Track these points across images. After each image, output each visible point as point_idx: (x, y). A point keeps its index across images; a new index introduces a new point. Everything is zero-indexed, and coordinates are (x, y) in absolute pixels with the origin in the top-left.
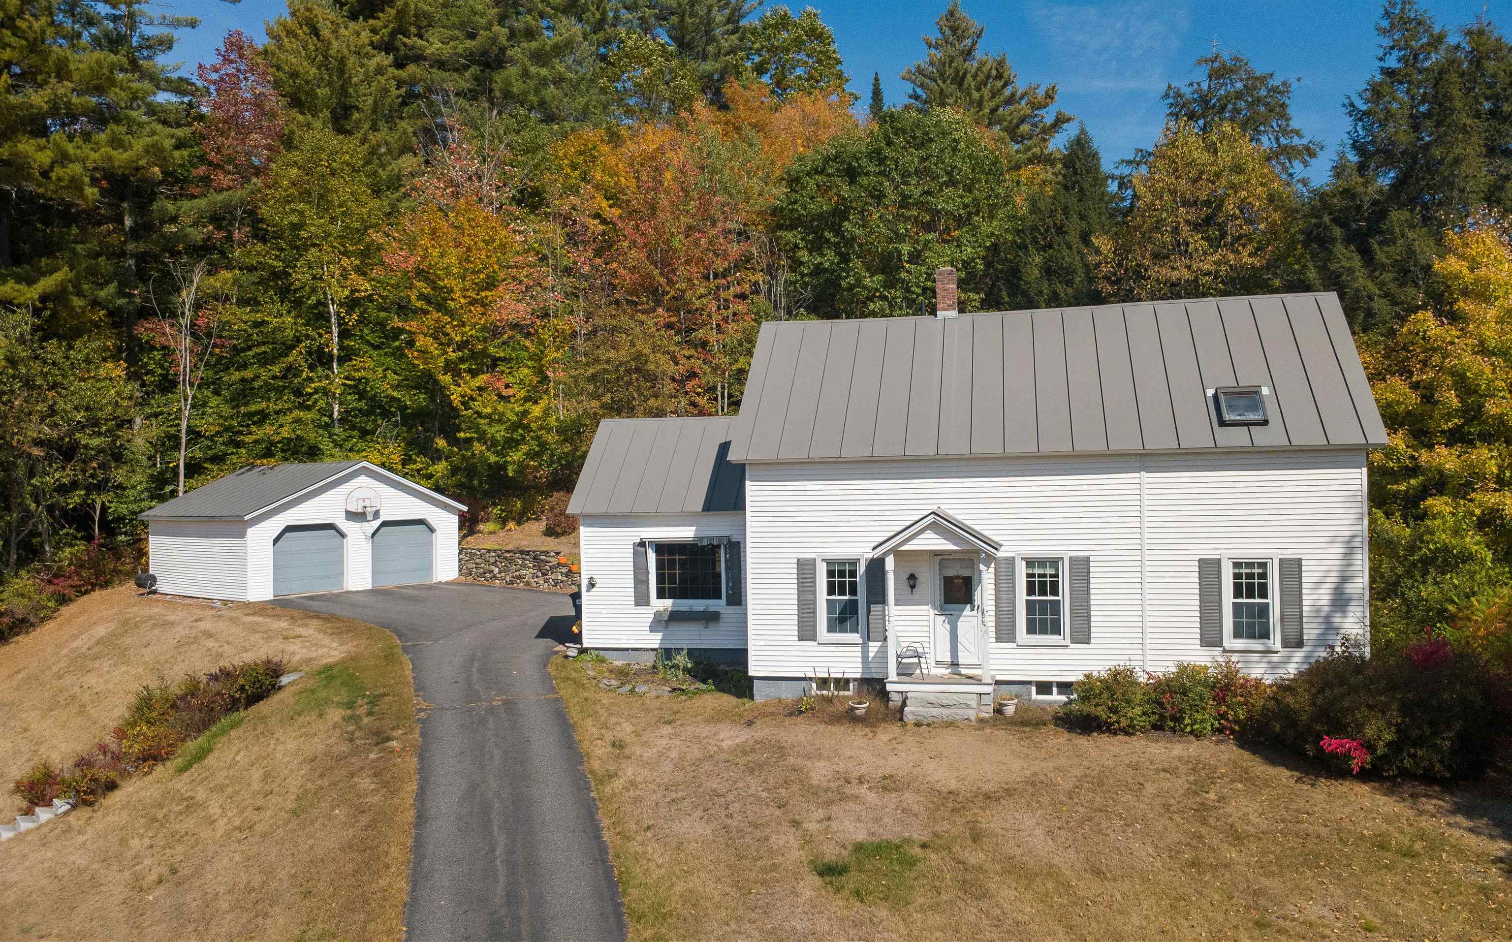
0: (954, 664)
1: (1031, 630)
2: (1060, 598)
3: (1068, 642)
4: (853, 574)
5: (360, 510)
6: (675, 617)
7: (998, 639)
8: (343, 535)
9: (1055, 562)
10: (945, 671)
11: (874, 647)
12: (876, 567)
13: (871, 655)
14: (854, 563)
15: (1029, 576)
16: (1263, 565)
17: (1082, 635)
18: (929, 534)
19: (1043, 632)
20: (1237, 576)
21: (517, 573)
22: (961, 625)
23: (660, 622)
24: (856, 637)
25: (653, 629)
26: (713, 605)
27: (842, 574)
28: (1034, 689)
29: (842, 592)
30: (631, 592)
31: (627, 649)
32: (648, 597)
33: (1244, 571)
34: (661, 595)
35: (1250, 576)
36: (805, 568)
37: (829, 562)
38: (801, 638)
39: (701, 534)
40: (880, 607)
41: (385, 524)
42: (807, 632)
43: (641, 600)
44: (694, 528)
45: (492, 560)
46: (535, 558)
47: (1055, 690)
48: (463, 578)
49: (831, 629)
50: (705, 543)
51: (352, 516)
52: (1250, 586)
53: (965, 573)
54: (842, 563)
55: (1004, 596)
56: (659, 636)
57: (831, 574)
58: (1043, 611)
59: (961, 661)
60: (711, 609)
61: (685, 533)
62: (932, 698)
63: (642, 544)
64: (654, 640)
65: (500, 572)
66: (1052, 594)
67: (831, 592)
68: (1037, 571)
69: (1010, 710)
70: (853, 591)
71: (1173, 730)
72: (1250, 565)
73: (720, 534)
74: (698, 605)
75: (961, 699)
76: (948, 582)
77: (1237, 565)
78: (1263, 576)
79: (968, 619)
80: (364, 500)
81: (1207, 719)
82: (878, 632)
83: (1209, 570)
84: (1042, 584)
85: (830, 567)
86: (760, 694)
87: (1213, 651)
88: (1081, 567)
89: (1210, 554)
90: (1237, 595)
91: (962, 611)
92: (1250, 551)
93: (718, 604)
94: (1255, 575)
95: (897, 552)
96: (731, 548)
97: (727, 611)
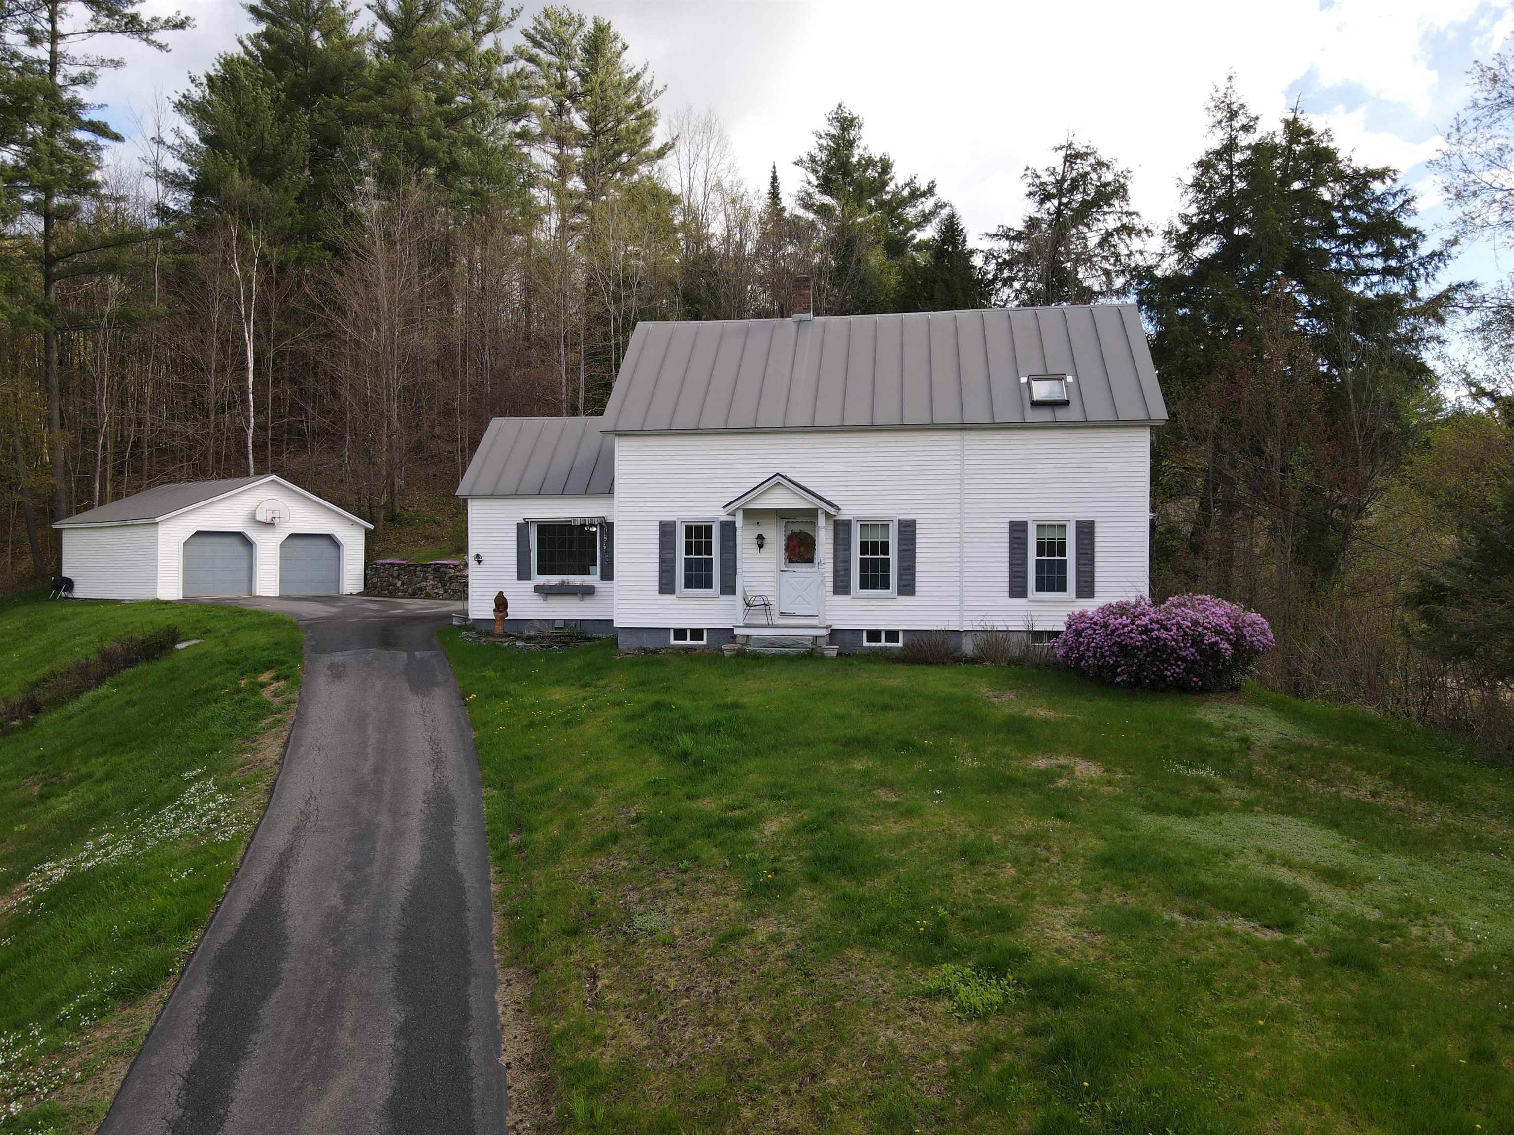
0: (796, 615)
1: (863, 584)
2: (889, 556)
3: (895, 594)
4: (708, 534)
5: (269, 521)
7: (836, 592)
8: (252, 544)
9: (885, 525)
11: (726, 600)
12: (729, 528)
14: (709, 524)
15: (863, 536)
16: (1062, 526)
17: (907, 587)
18: (774, 494)
19: (874, 587)
20: (1040, 536)
21: (419, 586)
24: (710, 592)
26: (589, 579)
27: (698, 535)
28: (865, 637)
29: (698, 552)
30: (515, 569)
32: (530, 573)
33: (1047, 532)
34: (541, 572)
35: (1051, 536)
36: (666, 531)
37: (688, 525)
38: (662, 592)
41: (293, 536)
42: (666, 588)
43: (524, 575)
45: (396, 573)
47: (883, 637)
48: (367, 590)
49: (687, 585)
51: (260, 525)
52: (1051, 545)
53: (807, 529)
54: (699, 528)
55: (841, 555)
57: (689, 536)
58: (875, 569)
59: (802, 612)
60: (588, 583)
61: (565, 514)
63: (525, 524)
64: (535, 612)
65: (403, 584)
66: (882, 553)
67: (688, 552)
68: (871, 533)
70: (708, 550)
72: (1051, 526)
73: (598, 514)
74: (575, 580)
75: (798, 640)
76: (791, 537)
77: (1040, 527)
78: (1062, 535)
79: (809, 577)
80: (273, 511)
82: (729, 588)
83: (1018, 530)
84: (875, 544)
85: (689, 530)
86: (624, 643)
87: (1019, 602)
88: (908, 529)
89: (1019, 517)
90: (1039, 554)
91: (801, 569)
92: (1051, 513)
93: (593, 579)
94: (1055, 535)
95: (744, 511)
96: (607, 528)
97: (600, 586)
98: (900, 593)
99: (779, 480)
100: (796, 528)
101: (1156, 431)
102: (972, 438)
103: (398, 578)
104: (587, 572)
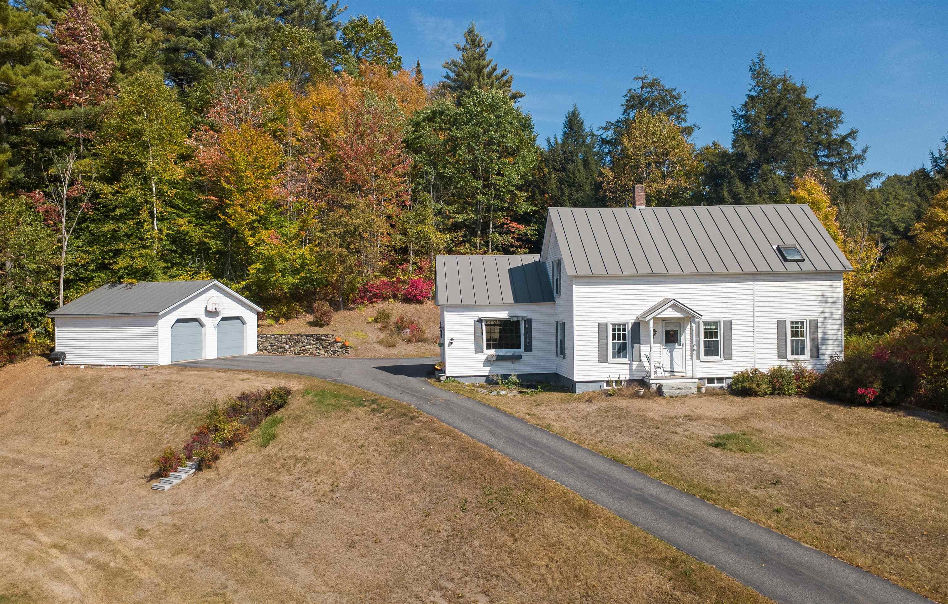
0: (672, 371)
1: (706, 355)
2: (718, 339)
3: (722, 359)
4: (624, 330)
5: (214, 310)
6: (499, 358)
7: (692, 359)
8: (202, 325)
9: (716, 323)
10: (668, 375)
11: (635, 364)
12: (636, 326)
13: (634, 368)
14: (624, 325)
15: (705, 329)
16: (803, 323)
17: (729, 356)
18: (670, 310)
19: (711, 355)
20: (792, 328)
21: (304, 348)
22: (675, 353)
23: (488, 362)
24: (626, 360)
25: (485, 365)
26: (517, 352)
27: (619, 330)
28: (706, 381)
29: (619, 339)
30: (473, 346)
31: (470, 376)
32: (483, 349)
33: (795, 325)
34: (488, 347)
35: (797, 328)
36: (602, 327)
37: (613, 325)
38: (600, 361)
39: (513, 315)
40: (638, 345)
41: (224, 319)
42: (603, 359)
43: (479, 350)
44: (507, 312)
45: (284, 341)
46: (318, 339)
47: (716, 381)
48: (260, 353)
49: (614, 357)
50: (515, 320)
51: (209, 313)
52: (797, 332)
53: (675, 329)
54: (619, 325)
56: (488, 369)
57: (614, 330)
58: (711, 346)
59: (675, 370)
60: (516, 354)
61: (503, 315)
62: (674, 385)
63: (480, 321)
64: (486, 371)
65: (290, 348)
66: (715, 338)
67: (614, 339)
68: (708, 327)
69: (703, 390)
70: (624, 338)
71: (779, 394)
72: (797, 323)
73: (522, 315)
74: (510, 352)
75: (687, 385)
76: (667, 333)
77: (792, 323)
78: (803, 327)
79: (678, 351)
80: (215, 304)
81: (793, 387)
82: (636, 358)
83: (781, 325)
84: (711, 333)
85: (614, 327)
86: (578, 389)
87: (783, 359)
88: (728, 325)
89: (781, 318)
90: (792, 336)
91: (673, 347)
92: (798, 317)
93: (520, 351)
94: (799, 327)
95: (654, 318)
96: (528, 322)
97: (525, 355)
98: (725, 358)
99: (677, 306)
100: (671, 327)
102: (758, 278)
103: (286, 344)
104: (514, 347)
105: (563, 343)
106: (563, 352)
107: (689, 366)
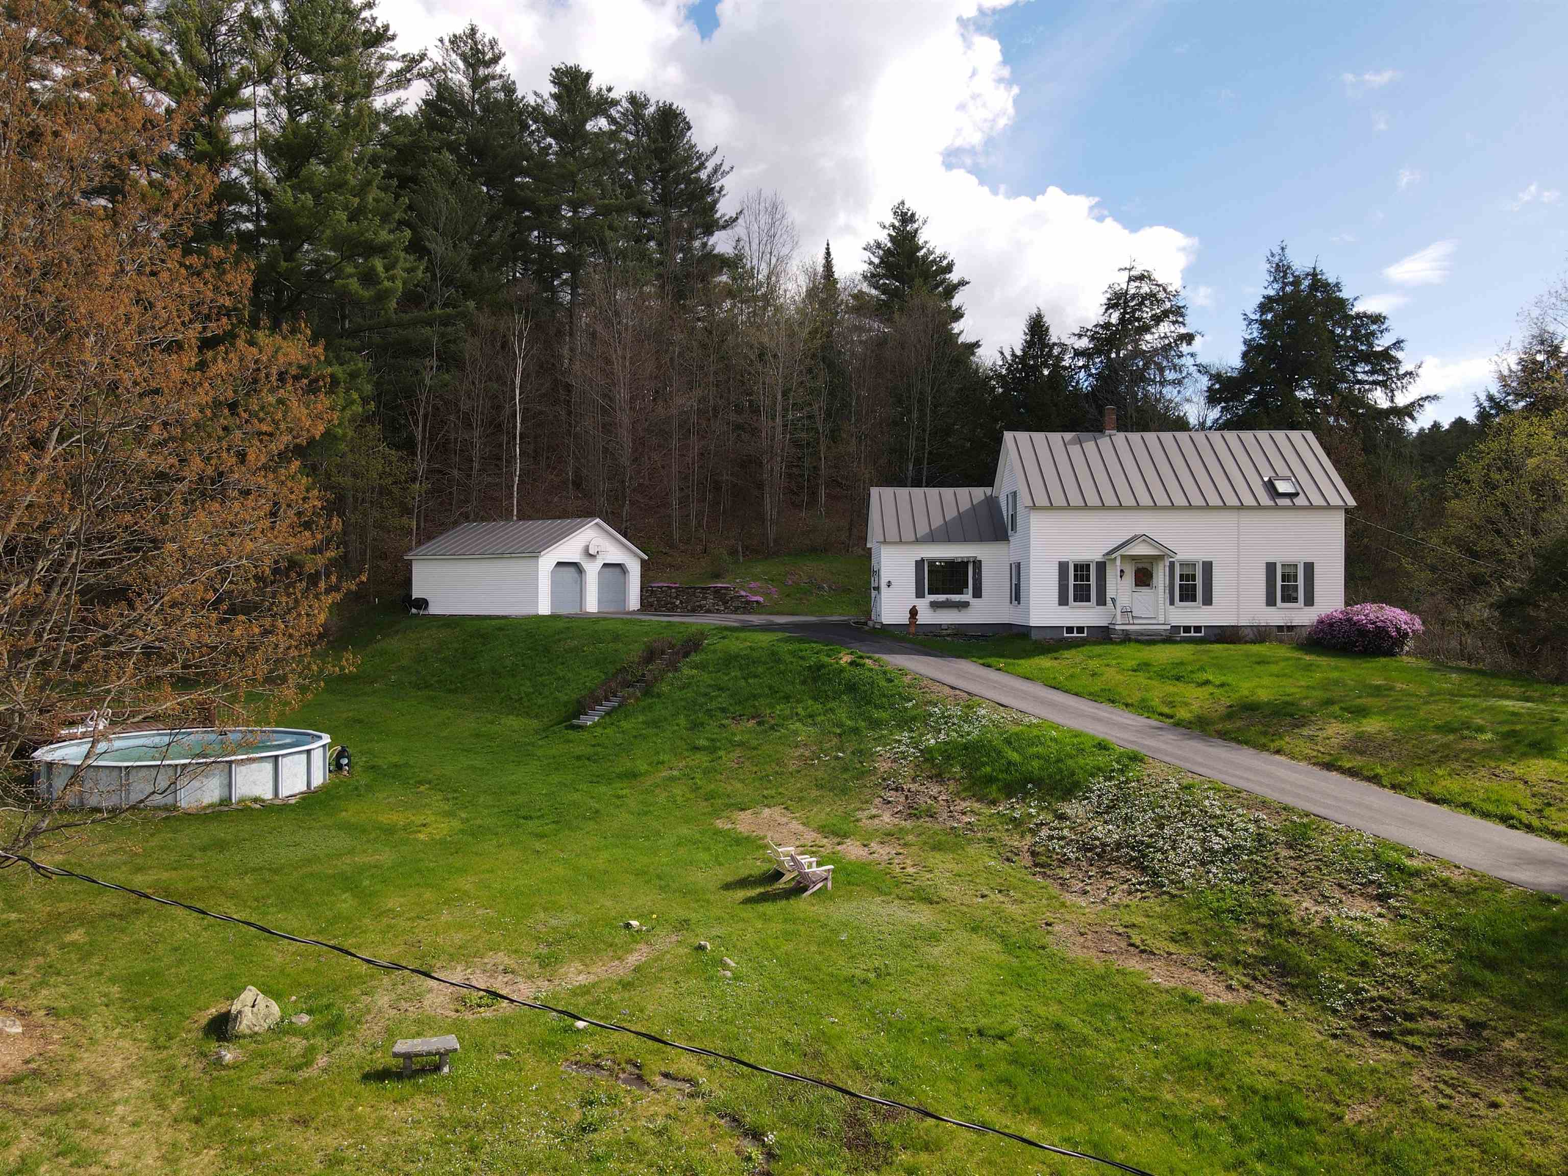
0: (1141, 617)
1: (1181, 600)
2: (1197, 583)
3: (1201, 605)
4: (1087, 569)
5: (595, 554)
7: (1166, 604)
8: (581, 570)
9: (1193, 563)
11: (1100, 609)
12: (1102, 565)
13: (1098, 613)
14: (1088, 563)
15: (1181, 571)
16: (1295, 566)
17: (1208, 601)
18: (1141, 546)
19: (1187, 600)
20: (1283, 571)
21: (698, 604)
22: (1146, 594)
23: (930, 608)
24: (1089, 604)
26: (963, 597)
27: (1082, 569)
28: (1181, 629)
29: (1082, 580)
30: (913, 589)
32: (924, 592)
33: (1286, 568)
34: (931, 591)
35: (1289, 571)
36: (1062, 566)
37: (1075, 563)
38: (1060, 604)
39: (959, 555)
40: (1103, 587)
41: (606, 566)
42: (1063, 602)
43: (920, 594)
45: (674, 594)
46: (716, 592)
47: (1192, 630)
48: (644, 609)
49: (1075, 600)
50: (959, 561)
51: (590, 556)
52: (1289, 576)
55: (1168, 581)
56: (930, 616)
57: (1075, 570)
58: (1188, 590)
59: (1145, 616)
60: (963, 600)
61: (948, 554)
62: (1143, 632)
63: (922, 560)
66: (1192, 581)
67: (1076, 579)
68: (1184, 568)
69: (1178, 639)
70: (1088, 579)
72: (1289, 566)
73: (971, 555)
74: (955, 597)
75: (1158, 632)
76: (1138, 573)
77: (1283, 566)
78: (1295, 570)
79: (1149, 594)
80: (596, 545)
82: (1101, 601)
83: (1271, 568)
84: (1188, 575)
85: (1076, 566)
86: (1034, 636)
87: (1272, 609)
88: (1208, 567)
89: (1271, 560)
90: (1283, 581)
91: (1145, 590)
92: (1290, 558)
93: (967, 597)
94: (1292, 571)
95: (1123, 557)
96: (977, 564)
97: (974, 602)
98: (1204, 604)
99: (1143, 538)
100: (1140, 566)
101: (1348, 511)
102: (1243, 513)
103: (676, 598)
104: (961, 592)
105: (1018, 586)
106: (1018, 598)
107: (1161, 612)
